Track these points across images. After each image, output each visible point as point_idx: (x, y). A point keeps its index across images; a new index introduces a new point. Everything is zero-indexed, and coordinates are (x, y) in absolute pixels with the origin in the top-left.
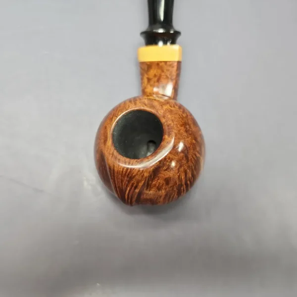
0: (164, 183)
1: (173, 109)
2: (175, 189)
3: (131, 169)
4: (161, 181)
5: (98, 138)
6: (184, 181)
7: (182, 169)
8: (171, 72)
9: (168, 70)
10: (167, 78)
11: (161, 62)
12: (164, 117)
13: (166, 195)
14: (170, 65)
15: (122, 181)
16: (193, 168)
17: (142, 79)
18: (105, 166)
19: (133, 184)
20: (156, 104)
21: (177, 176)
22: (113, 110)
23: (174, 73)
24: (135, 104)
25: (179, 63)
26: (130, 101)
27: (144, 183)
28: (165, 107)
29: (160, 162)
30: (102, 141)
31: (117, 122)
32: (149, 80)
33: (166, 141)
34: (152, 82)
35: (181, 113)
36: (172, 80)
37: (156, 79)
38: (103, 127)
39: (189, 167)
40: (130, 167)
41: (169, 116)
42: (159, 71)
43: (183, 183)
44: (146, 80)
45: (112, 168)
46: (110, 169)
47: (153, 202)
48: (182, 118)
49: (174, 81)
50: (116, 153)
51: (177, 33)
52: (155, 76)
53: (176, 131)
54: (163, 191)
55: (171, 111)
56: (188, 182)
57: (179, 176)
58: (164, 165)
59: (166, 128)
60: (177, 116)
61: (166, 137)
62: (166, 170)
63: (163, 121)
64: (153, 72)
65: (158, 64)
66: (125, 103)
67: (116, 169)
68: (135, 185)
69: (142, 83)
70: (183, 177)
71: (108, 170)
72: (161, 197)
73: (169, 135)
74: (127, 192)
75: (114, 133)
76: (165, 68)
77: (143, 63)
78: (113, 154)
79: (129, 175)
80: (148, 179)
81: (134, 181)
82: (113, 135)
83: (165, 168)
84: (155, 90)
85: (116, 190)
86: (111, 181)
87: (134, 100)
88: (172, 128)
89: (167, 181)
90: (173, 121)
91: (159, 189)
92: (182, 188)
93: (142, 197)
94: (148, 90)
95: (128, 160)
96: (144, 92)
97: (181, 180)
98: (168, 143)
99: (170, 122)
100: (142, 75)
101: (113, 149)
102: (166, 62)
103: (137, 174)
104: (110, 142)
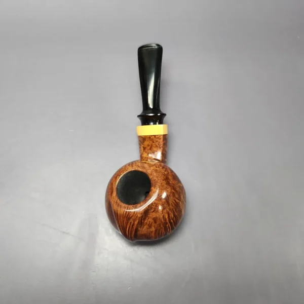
0: (153, 221)
1: (158, 169)
2: (162, 226)
3: (129, 212)
4: (151, 220)
5: (107, 192)
6: (168, 220)
7: (165, 211)
8: (159, 142)
9: (157, 141)
10: (157, 146)
11: (152, 136)
12: (151, 174)
13: (156, 231)
14: (158, 138)
15: (123, 221)
16: (174, 210)
17: (140, 148)
18: (112, 211)
19: (131, 223)
20: (146, 165)
21: (162, 217)
22: (118, 171)
23: (162, 143)
24: (132, 166)
25: (164, 136)
26: (129, 164)
27: (139, 222)
28: (152, 168)
29: (149, 206)
30: (110, 193)
31: (120, 180)
32: (144, 148)
33: (153, 191)
34: (146, 150)
35: (163, 171)
36: (160, 148)
37: (149, 148)
38: (111, 184)
39: (170, 209)
40: (128, 211)
41: (155, 174)
42: (151, 142)
43: (168, 221)
44: (142, 149)
45: (116, 212)
46: (115, 213)
47: (146, 236)
48: (164, 175)
49: (162, 148)
50: (118, 201)
51: (163, 115)
52: (148, 145)
53: (159, 184)
54: (153, 228)
55: (156, 171)
56: (172, 221)
57: (163, 216)
58: (151, 208)
59: (152, 182)
60: (160, 174)
61: (153, 188)
62: (153, 211)
63: (151, 177)
64: (146, 143)
65: (150, 137)
66: (125, 166)
67: (119, 212)
68: (132, 224)
69: (140, 150)
70: (167, 217)
71: (114, 213)
72: (152, 232)
73: (155, 187)
74: (128, 229)
75: (118, 187)
76: (155, 139)
77: (140, 137)
78: (117, 202)
79: (128, 217)
80: (141, 219)
81: (131, 220)
82: (117, 189)
83: (152, 210)
84: (150, 155)
85: (120, 229)
86: (116, 221)
87: (131, 164)
88: (157, 182)
89: (155, 220)
90: (157, 177)
91: (150, 226)
92: (167, 226)
93: (138, 233)
94: (145, 155)
95: (126, 206)
96: (141, 157)
97: (165, 220)
98: (154, 192)
99: (155, 178)
100: (140, 145)
101: (116, 198)
102: (155, 136)
103: (133, 216)
104: (115, 194)
